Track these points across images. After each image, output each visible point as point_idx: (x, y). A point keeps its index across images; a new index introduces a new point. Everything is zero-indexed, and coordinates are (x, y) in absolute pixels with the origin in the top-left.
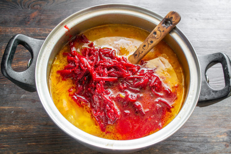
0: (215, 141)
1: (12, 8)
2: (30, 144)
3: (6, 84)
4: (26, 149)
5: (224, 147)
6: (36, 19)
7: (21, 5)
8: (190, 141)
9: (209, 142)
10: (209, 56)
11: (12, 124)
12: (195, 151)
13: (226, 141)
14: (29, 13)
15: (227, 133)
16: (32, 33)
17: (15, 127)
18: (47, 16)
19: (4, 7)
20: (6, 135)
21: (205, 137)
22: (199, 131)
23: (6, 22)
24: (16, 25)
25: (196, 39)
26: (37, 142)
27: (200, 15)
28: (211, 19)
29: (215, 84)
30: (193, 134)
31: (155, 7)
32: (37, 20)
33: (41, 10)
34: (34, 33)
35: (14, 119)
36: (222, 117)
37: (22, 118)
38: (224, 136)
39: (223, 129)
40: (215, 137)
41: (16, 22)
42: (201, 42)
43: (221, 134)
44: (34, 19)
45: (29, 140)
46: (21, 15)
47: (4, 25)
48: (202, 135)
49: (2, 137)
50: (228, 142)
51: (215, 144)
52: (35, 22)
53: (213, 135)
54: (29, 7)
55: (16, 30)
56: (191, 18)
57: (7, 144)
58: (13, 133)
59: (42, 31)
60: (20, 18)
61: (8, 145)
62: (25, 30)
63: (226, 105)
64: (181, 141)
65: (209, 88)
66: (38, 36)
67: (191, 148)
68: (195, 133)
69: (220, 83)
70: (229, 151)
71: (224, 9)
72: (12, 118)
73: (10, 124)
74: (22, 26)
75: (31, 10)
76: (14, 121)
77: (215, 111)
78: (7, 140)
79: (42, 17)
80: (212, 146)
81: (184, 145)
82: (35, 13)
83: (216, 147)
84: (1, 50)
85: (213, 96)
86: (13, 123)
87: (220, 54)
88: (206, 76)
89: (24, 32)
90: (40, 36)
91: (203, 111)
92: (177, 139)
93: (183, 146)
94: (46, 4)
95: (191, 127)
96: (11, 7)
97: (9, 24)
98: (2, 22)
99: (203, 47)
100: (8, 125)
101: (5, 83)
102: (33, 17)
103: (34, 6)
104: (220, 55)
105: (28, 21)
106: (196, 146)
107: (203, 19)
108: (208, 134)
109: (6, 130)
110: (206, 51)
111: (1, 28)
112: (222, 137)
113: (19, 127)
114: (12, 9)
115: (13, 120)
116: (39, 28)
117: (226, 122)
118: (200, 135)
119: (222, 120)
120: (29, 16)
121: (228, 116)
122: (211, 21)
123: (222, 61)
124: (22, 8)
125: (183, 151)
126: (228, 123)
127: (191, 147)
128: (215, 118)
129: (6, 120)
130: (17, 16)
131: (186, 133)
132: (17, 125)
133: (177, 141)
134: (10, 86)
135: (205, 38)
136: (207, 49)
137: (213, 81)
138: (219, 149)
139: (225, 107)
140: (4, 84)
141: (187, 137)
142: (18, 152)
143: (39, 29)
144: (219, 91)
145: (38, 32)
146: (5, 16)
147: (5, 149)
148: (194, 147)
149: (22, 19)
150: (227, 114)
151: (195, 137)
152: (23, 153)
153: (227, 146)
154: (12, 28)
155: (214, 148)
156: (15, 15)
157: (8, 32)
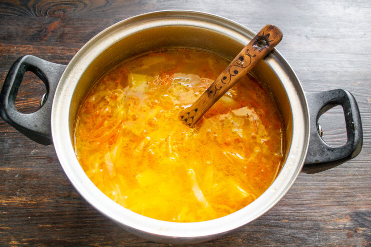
0: (332, 228)
1: (19, 15)
2: (43, 226)
3: (6, 133)
4: (36, 234)
5: (346, 237)
6: (56, 33)
7: (34, 11)
8: (292, 226)
9: (322, 229)
10: (323, 95)
11: (15, 195)
12: (300, 242)
13: (349, 229)
14: (46, 24)
15: (351, 216)
16: (49, 54)
17: (20, 200)
18: (74, 28)
19: (8, 13)
20: (6, 212)
21: (316, 221)
22: (307, 212)
23: (10, 37)
24: (26, 42)
25: (305, 69)
26: (53, 224)
27: (313, 31)
28: (330, 37)
29: (335, 138)
30: (297, 217)
31: (243, 17)
32: (59, 34)
33: (64, 19)
34: (53, 55)
35: (18, 187)
36: (344, 191)
37: (31, 185)
38: (345, 221)
39: (345, 209)
40: (332, 221)
41: (26, 37)
42: (314, 73)
43: (341, 217)
44: (53, 32)
45: (42, 220)
46: (34, 27)
47: (6, 42)
48: (311, 218)
50: (352, 230)
51: (332, 233)
52: (56, 38)
53: (328, 219)
54: (46, 14)
55: (25, 49)
56: (299, 35)
57: (7, 225)
58: (16, 208)
59: (65, 51)
60: (32, 30)
61: (9, 227)
62: (39, 49)
63: (350, 173)
64: (278, 227)
65: (322, 144)
66: (58, 59)
67: (294, 239)
68: (301, 214)
69: (342, 137)
70: (353, 244)
71: (351, 22)
72: (15, 185)
73: (13, 195)
74: (34, 43)
75: (50, 19)
76: (18, 191)
77: (332, 181)
78: (7, 219)
79: (66, 30)
80: (327, 235)
81: (283, 234)
82: (56, 24)
83: (334, 237)
85: (328, 157)
86: (17, 193)
87: (340, 91)
88: (318, 125)
89: (37, 52)
90: (63, 59)
91: (314, 180)
92: (272, 223)
94: (74, 9)
95: (294, 206)
96: (18, 13)
97: (15, 40)
98: (4, 37)
99: (317, 82)
100: (8, 196)
101: (5, 131)
102: (53, 30)
103: (54, 13)
104: (341, 93)
105: (45, 36)
106: (301, 234)
107: (318, 37)
108: (320, 217)
109: (6, 203)
111: (2, 46)
112: (342, 221)
113: (26, 199)
114: (20, 17)
115: (16, 189)
116: (61, 46)
117: (349, 198)
118: (308, 218)
119: (344, 196)
120: (47, 29)
121: (353, 189)
122: (331, 40)
123: (344, 102)
124: (36, 15)
125: (280, 242)
126: (353, 200)
127: (294, 237)
128: (332, 191)
129: (6, 188)
130: (27, 27)
131: (286, 214)
132: (23, 196)
133: (272, 226)
134: (14, 136)
135: (320, 66)
136: (322, 84)
138: (337, 241)
139: (350, 175)
140: (5, 133)
141: (287, 221)
142: (24, 238)
143: (61, 48)
144: (338, 149)
145: (59, 53)
146: (9, 27)
147: (3, 232)
148: (298, 236)
149: (35, 32)
150: (352, 187)
151: (301, 221)
152: (31, 239)
153: (350, 236)
154: (18, 45)
155: (329, 238)
156: (25, 26)
157: (12, 53)
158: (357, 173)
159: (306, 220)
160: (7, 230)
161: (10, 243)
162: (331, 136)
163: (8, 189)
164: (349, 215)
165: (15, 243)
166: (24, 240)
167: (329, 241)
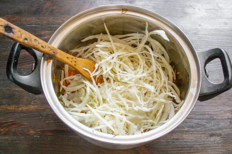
0: (220, 118)
2: (49, 122)
3: (23, 68)
4: (45, 126)
5: (229, 123)
6: (48, 9)
8: (197, 118)
9: (215, 119)
11: (31, 104)
12: (203, 127)
13: (231, 119)
14: (42, 4)
16: (45, 22)
17: (34, 107)
18: (60, 7)
20: (26, 114)
21: (211, 114)
22: (206, 110)
23: (21, 12)
24: (31, 15)
25: (199, 28)
26: (55, 120)
27: (203, 6)
28: (212, 9)
30: (200, 112)
32: (50, 10)
33: (53, 1)
34: (47, 22)
35: (32, 99)
37: (40, 98)
38: (228, 114)
39: (227, 107)
40: (220, 114)
41: (30, 12)
42: (204, 30)
43: (225, 112)
44: (46, 9)
45: (48, 118)
46: (35, 6)
47: (18, 15)
48: (208, 113)
49: (22, 116)
51: (221, 121)
52: (48, 12)
53: (218, 113)
55: (30, 19)
56: (194, 8)
58: (32, 112)
59: (55, 20)
60: (34, 8)
61: (28, 123)
62: (39, 19)
64: (189, 118)
66: (51, 25)
67: (199, 125)
68: (201, 111)
72: (30, 98)
73: (29, 104)
74: (35, 16)
75: (44, 1)
76: (33, 102)
78: (27, 118)
79: (54, 8)
80: (218, 122)
82: (48, 4)
83: (222, 124)
86: (32, 103)
90: (54, 25)
93: (191, 123)
95: (198, 106)
97: (24, 14)
98: (17, 12)
99: (206, 35)
100: (26, 105)
101: (22, 67)
105: (42, 11)
106: (203, 122)
107: (205, 9)
108: (213, 112)
109: (25, 109)
110: (209, 38)
111: (16, 18)
112: (227, 114)
113: (38, 106)
115: (31, 101)
116: (52, 17)
117: (229, 101)
119: (226, 100)
120: (42, 7)
125: (191, 127)
127: (199, 124)
129: (25, 101)
131: (193, 111)
132: (36, 105)
134: (28, 70)
135: (208, 26)
136: (210, 36)
137: (217, 65)
138: (224, 126)
140: (22, 68)
141: (194, 115)
142: (38, 129)
143: (52, 18)
145: (51, 21)
146: (19, 6)
147: (25, 126)
148: (201, 124)
149: (36, 9)
151: (202, 115)
152: (42, 130)
153: (231, 123)
154: (26, 17)
155: (219, 124)
156: (29, 6)
157: (23, 21)
159: (205, 114)
160: (27, 125)
161: (30, 132)
162: (216, 66)
163: (26, 101)
164: (230, 111)
165: (33, 132)
166: (38, 130)
167: (219, 126)
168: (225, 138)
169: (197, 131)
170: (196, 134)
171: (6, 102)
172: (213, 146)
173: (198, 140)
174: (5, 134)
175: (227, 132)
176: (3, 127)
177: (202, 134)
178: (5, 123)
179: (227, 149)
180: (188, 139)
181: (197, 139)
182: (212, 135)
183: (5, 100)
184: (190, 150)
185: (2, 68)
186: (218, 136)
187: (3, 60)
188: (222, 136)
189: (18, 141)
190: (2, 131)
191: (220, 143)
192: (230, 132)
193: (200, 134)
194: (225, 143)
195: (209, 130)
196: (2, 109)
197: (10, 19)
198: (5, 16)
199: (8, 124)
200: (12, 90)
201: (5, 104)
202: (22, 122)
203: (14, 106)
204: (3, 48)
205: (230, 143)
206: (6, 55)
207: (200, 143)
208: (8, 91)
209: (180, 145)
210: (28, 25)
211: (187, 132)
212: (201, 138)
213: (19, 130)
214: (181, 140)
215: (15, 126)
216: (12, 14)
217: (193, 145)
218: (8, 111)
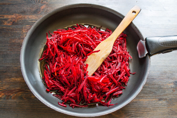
0: (166, 87)
1: (28, 3)
5: (172, 91)
6: (44, 10)
7: (34, 1)
8: (149, 87)
9: (162, 88)
12: (154, 93)
13: (173, 88)
14: (40, 6)
15: (174, 83)
19: (23, 2)
21: (159, 85)
22: (156, 81)
23: (25, 12)
24: (32, 14)
32: (45, 10)
33: (47, 4)
36: (170, 72)
38: (171, 85)
39: (171, 80)
40: (166, 85)
41: (31, 12)
42: (154, 25)
43: (170, 83)
44: (43, 10)
46: (35, 7)
47: (23, 14)
48: (157, 84)
51: (166, 89)
52: (44, 12)
53: (164, 84)
54: (39, 2)
55: (31, 17)
56: (147, 10)
60: (34, 9)
62: (37, 17)
63: (172, 65)
68: (153, 82)
70: (175, 94)
74: (35, 14)
75: (41, 4)
79: (48, 9)
80: (164, 90)
82: (44, 7)
83: (167, 91)
84: (22, 30)
93: (146, 91)
95: (150, 79)
96: (27, 2)
97: (27, 13)
98: (22, 12)
99: (156, 28)
102: (43, 9)
103: (42, 2)
105: (40, 11)
107: (155, 10)
108: (161, 83)
110: (158, 31)
111: (21, 16)
114: (28, 4)
118: (156, 84)
119: (170, 74)
120: (40, 8)
124: (35, 3)
125: (145, 94)
126: (174, 76)
127: (151, 92)
128: (165, 73)
131: (147, 82)
138: (169, 93)
141: (147, 85)
146: (24, 8)
147: (28, 92)
148: (153, 91)
149: (35, 10)
150: (173, 71)
151: (153, 85)
153: (173, 91)
154: (28, 15)
156: (31, 7)
157: (26, 18)
158: (175, 65)
165: (34, 97)
167: (165, 93)
168: (169, 102)
169: (149, 97)
170: (149, 98)
171: (14, 75)
172: (161, 107)
173: (151, 103)
174: (14, 98)
175: (170, 97)
176: (12, 93)
177: (153, 98)
178: (14, 90)
179: (171, 109)
180: (143, 102)
181: (149, 102)
182: (160, 99)
183: (14, 74)
184: (145, 110)
185: (12, 52)
186: (164, 100)
187: (12, 46)
188: (167, 100)
189: (23, 103)
190: (12, 96)
191: (166, 105)
192: (173, 97)
193: (152, 99)
194: (169, 105)
195: (158, 95)
196: (12, 80)
197: (17, 16)
198: (14, 15)
199: (16, 91)
200: (19, 67)
201: (14, 77)
202: (26, 90)
203: (20, 78)
204: (12, 37)
205: (173, 105)
206: (15, 42)
207: (152, 105)
208: (16, 68)
209: (138, 106)
210: (30, 21)
211: (142, 97)
212: (153, 101)
213: (24, 95)
214: (138, 103)
215: (21, 93)
216: (19, 13)
217: (147, 106)
218: (16, 82)
